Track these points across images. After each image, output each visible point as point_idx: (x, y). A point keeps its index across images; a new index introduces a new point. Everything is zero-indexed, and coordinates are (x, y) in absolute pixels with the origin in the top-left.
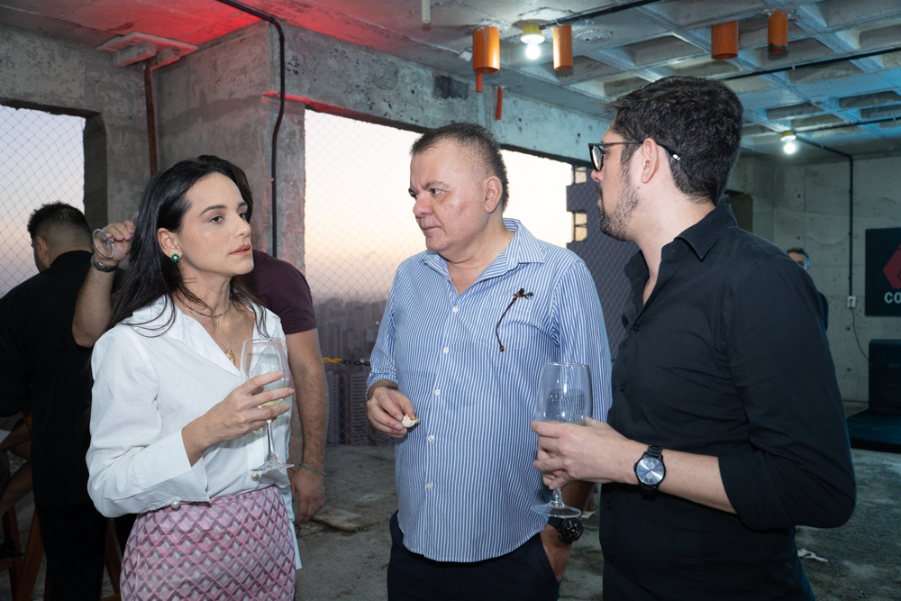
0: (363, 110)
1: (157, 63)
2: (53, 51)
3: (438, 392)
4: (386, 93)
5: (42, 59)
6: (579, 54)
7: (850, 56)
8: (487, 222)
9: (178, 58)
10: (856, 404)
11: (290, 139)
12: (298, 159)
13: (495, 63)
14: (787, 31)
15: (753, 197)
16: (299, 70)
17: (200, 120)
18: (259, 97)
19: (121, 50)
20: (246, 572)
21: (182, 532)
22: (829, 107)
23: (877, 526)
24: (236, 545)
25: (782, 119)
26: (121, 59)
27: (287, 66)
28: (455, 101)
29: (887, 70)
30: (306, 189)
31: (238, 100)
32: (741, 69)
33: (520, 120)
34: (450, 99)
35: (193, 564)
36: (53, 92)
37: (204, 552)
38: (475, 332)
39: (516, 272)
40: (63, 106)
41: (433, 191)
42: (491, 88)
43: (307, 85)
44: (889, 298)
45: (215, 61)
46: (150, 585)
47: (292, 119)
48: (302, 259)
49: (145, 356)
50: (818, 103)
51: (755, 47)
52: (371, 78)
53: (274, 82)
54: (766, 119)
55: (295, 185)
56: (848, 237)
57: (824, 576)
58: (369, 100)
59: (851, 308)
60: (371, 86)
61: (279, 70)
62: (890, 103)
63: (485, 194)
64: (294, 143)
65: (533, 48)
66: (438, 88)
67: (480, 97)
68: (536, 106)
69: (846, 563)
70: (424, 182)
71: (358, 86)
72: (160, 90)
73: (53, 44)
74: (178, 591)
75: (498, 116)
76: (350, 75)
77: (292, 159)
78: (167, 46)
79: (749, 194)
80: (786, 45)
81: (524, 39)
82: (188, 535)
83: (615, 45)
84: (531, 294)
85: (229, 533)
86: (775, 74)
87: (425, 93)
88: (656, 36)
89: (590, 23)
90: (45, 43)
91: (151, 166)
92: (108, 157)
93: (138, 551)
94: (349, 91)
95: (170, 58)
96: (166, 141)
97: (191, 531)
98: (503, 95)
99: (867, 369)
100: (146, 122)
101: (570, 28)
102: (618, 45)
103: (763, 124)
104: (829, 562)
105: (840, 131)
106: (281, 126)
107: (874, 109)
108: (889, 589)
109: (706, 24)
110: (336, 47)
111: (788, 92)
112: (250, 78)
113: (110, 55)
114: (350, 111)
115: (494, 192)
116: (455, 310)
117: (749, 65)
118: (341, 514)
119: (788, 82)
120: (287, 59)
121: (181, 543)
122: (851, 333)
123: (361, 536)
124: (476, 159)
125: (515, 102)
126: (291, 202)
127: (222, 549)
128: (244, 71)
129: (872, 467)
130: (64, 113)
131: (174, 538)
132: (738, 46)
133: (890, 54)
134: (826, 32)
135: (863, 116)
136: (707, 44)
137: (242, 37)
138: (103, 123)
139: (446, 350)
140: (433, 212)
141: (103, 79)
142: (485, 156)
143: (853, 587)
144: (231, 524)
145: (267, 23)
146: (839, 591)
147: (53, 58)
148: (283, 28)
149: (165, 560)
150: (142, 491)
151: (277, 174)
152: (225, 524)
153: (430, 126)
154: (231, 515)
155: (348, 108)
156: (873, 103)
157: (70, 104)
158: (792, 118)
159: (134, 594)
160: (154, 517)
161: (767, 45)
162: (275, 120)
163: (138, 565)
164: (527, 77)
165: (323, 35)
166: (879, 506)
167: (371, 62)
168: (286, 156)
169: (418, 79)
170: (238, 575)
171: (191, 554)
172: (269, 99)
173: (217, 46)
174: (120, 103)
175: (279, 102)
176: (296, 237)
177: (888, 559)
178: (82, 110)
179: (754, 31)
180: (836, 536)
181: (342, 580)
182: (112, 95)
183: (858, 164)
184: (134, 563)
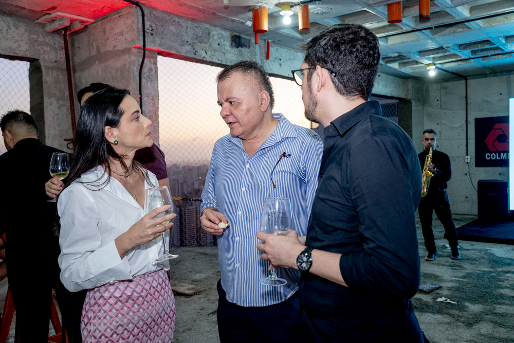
0: (191, 55)
1: (70, 30)
2: (9, 23)
3: (240, 213)
4: (204, 45)
5: (2, 28)
6: (313, 21)
7: (464, 20)
8: (263, 117)
9: (83, 27)
10: (471, 217)
11: (150, 73)
12: (154, 84)
13: (265, 27)
14: (429, 6)
15: (412, 101)
16: (153, 33)
17: (97, 62)
18: (131, 49)
19: (49, 22)
20: (151, 317)
21: (116, 297)
22: (454, 49)
23: (483, 283)
24: (145, 303)
25: (427, 57)
26: (50, 27)
27: (146, 30)
28: (243, 49)
29: (485, 28)
30: (159, 101)
31: (118, 50)
32: (404, 29)
33: (280, 59)
34: (240, 48)
35: (123, 315)
36: (10, 47)
37: (129, 308)
38: (259, 178)
39: (281, 143)
40: (16, 55)
41: (231, 102)
42: (263, 41)
43: (158, 41)
44: (488, 156)
45: (105, 29)
46: (100, 329)
47: (150, 61)
48: (158, 141)
49: (92, 200)
50: (447, 47)
51: (412, 16)
52: (195, 37)
53: (139, 40)
54: (418, 57)
55: (153, 99)
56: (465, 123)
57: (455, 311)
58: (194, 49)
59: (467, 163)
60: (195, 41)
61: (142, 33)
62: (487, 46)
63: (260, 102)
64: (152, 75)
65: (287, 19)
66: (233, 42)
67: (257, 46)
68: (289, 52)
69: (467, 304)
70: (225, 98)
71: (187, 42)
72: (73, 45)
73: (9, 19)
74: (116, 330)
75: (268, 58)
76: (183, 35)
77: (150, 84)
78: (76, 20)
79: (410, 99)
80: (429, 14)
81: (282, 13)
82: (120, 299)
83: (333, 16)
84: (290, 155)
85: (141, 296)
86: (423, 31)
87: (226, 45)
88: (356, 11)
89: (319, 3)
90: (4, 19)
91: (69, 89)
92: (44, 84)
93: (91, 310)
94: (182, 45)
95: (78, 26)
96: (77, 75)
97: (121, 297)
98: (270, 45)
99: (477, 197)
100: (65, 64)
101: (307, 6)
102: (335, 16)
103: (417, 60)
104: (457, 304)
105: (459, 63)
106: (144, 65)
107: (478, 50)
108: (490, 317)
109: (385, 3)
110: (174, 19)
111: (431, 41)
112: (125, 38)
113: (43, 25)
114: (183, 56)
115: (265, 100)
116: (248, 166)
117: (408, 26)
118: (184, 286)
119: (431, 36)
120: (147, 26)
121: (116, 303)
122: (468, 177)
123: (196, 298)
124: (254, 82)
125: (277, 50)
126: (150, 108)
127: (139, 305)
128: (121, 33)
129: (480, 251)
130: (17, 60)
131: (112, 301)
132: (402, 16)
133: (487, 19)
134: (451, 7)
135: (472, 54)
136: (385, 15)
137: (120, 14)
138: (40, 65)
139: (244, 189)
140: (232, 114)
141: (39, 40)
142: (259, 80)
143: (471, 317)
144: (142, 291)
145: (134, 6)
146: (463, 319)
147: (9, 27)
148: (143, 8)
149: (108, 314)
150: (93, 276)
151: (142, 93)
152: (139, 291)
153: (229, 64)
154: (142, 286)
155: (182, 54)
156: (478, 47)
157: (21, 54)
158: (433, 56)
159: (91, 334)
160: (99, 290)
161: (418, 15)
162: (141, 62)
163: (92, 318)
164: (283, 35)
165: (167, 12)
166: (484, 272)
167: (195, 27)
168: (147, 82)
169: (222, 37)
170: (147, 320)
171: (122, 309)
172: (136, 50)
173: (105, 20)
174: (50, 53)
175: (143, 51)
176: (154, 129)
177: (489, 301)
178: (27, 58)
179: (411, 7)
180: (461, 289)
181: (186, 322)
182: (45, 48)
183: (470, 82)
184: (89, 317)
